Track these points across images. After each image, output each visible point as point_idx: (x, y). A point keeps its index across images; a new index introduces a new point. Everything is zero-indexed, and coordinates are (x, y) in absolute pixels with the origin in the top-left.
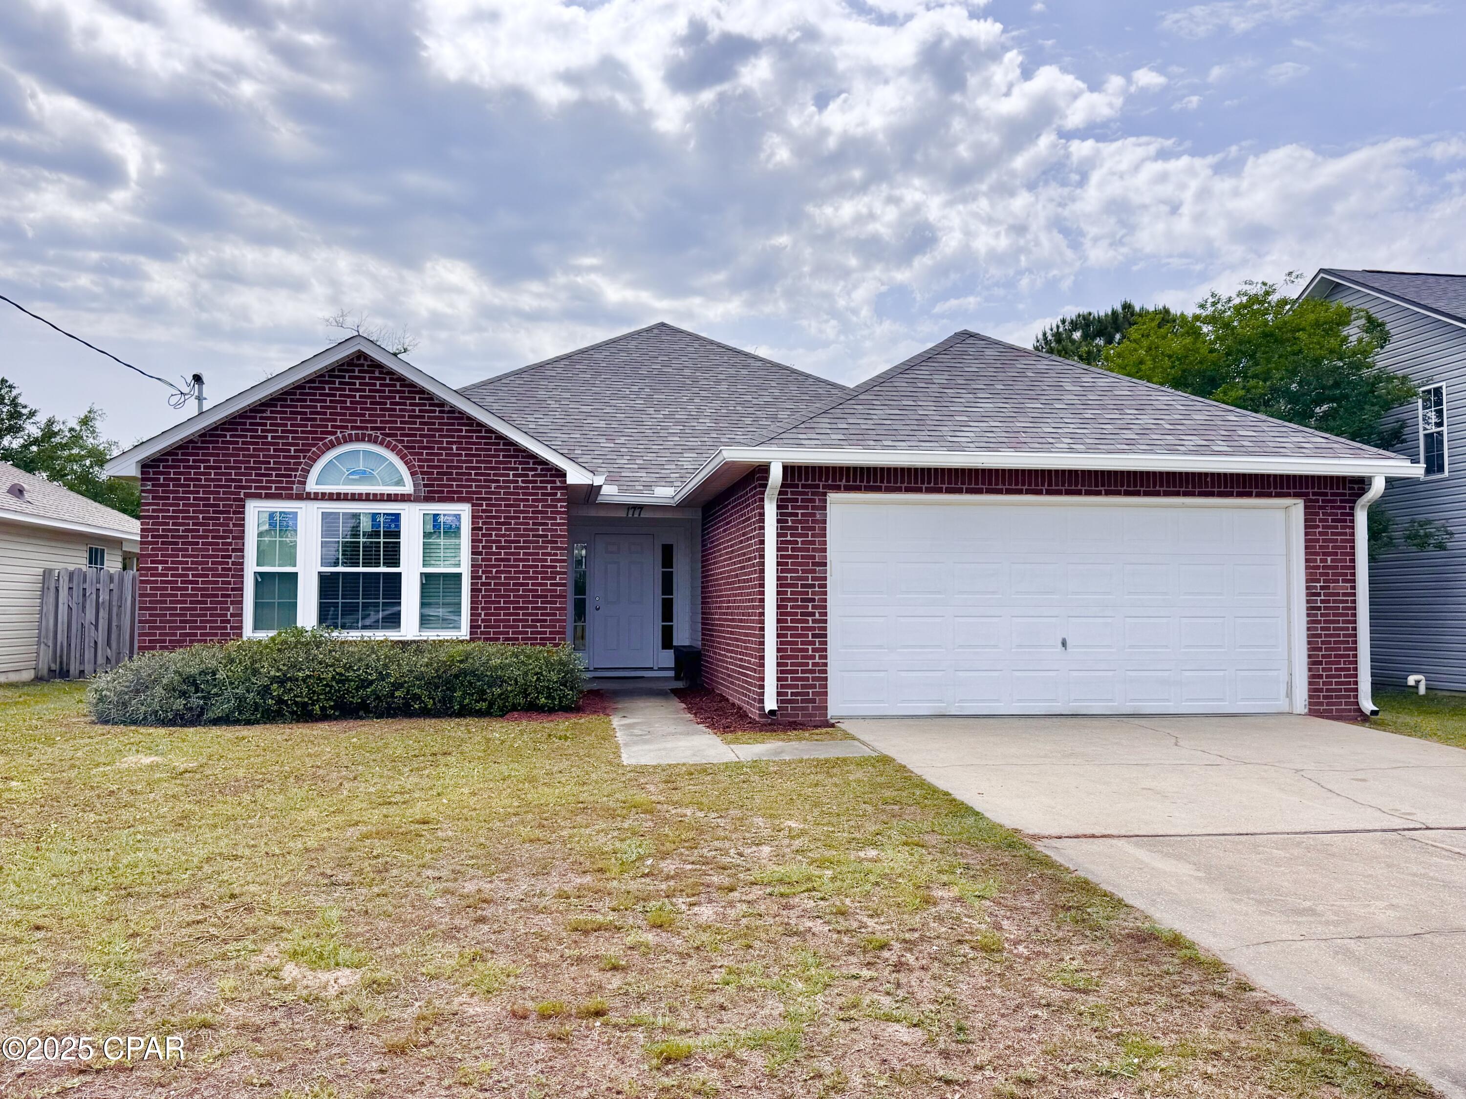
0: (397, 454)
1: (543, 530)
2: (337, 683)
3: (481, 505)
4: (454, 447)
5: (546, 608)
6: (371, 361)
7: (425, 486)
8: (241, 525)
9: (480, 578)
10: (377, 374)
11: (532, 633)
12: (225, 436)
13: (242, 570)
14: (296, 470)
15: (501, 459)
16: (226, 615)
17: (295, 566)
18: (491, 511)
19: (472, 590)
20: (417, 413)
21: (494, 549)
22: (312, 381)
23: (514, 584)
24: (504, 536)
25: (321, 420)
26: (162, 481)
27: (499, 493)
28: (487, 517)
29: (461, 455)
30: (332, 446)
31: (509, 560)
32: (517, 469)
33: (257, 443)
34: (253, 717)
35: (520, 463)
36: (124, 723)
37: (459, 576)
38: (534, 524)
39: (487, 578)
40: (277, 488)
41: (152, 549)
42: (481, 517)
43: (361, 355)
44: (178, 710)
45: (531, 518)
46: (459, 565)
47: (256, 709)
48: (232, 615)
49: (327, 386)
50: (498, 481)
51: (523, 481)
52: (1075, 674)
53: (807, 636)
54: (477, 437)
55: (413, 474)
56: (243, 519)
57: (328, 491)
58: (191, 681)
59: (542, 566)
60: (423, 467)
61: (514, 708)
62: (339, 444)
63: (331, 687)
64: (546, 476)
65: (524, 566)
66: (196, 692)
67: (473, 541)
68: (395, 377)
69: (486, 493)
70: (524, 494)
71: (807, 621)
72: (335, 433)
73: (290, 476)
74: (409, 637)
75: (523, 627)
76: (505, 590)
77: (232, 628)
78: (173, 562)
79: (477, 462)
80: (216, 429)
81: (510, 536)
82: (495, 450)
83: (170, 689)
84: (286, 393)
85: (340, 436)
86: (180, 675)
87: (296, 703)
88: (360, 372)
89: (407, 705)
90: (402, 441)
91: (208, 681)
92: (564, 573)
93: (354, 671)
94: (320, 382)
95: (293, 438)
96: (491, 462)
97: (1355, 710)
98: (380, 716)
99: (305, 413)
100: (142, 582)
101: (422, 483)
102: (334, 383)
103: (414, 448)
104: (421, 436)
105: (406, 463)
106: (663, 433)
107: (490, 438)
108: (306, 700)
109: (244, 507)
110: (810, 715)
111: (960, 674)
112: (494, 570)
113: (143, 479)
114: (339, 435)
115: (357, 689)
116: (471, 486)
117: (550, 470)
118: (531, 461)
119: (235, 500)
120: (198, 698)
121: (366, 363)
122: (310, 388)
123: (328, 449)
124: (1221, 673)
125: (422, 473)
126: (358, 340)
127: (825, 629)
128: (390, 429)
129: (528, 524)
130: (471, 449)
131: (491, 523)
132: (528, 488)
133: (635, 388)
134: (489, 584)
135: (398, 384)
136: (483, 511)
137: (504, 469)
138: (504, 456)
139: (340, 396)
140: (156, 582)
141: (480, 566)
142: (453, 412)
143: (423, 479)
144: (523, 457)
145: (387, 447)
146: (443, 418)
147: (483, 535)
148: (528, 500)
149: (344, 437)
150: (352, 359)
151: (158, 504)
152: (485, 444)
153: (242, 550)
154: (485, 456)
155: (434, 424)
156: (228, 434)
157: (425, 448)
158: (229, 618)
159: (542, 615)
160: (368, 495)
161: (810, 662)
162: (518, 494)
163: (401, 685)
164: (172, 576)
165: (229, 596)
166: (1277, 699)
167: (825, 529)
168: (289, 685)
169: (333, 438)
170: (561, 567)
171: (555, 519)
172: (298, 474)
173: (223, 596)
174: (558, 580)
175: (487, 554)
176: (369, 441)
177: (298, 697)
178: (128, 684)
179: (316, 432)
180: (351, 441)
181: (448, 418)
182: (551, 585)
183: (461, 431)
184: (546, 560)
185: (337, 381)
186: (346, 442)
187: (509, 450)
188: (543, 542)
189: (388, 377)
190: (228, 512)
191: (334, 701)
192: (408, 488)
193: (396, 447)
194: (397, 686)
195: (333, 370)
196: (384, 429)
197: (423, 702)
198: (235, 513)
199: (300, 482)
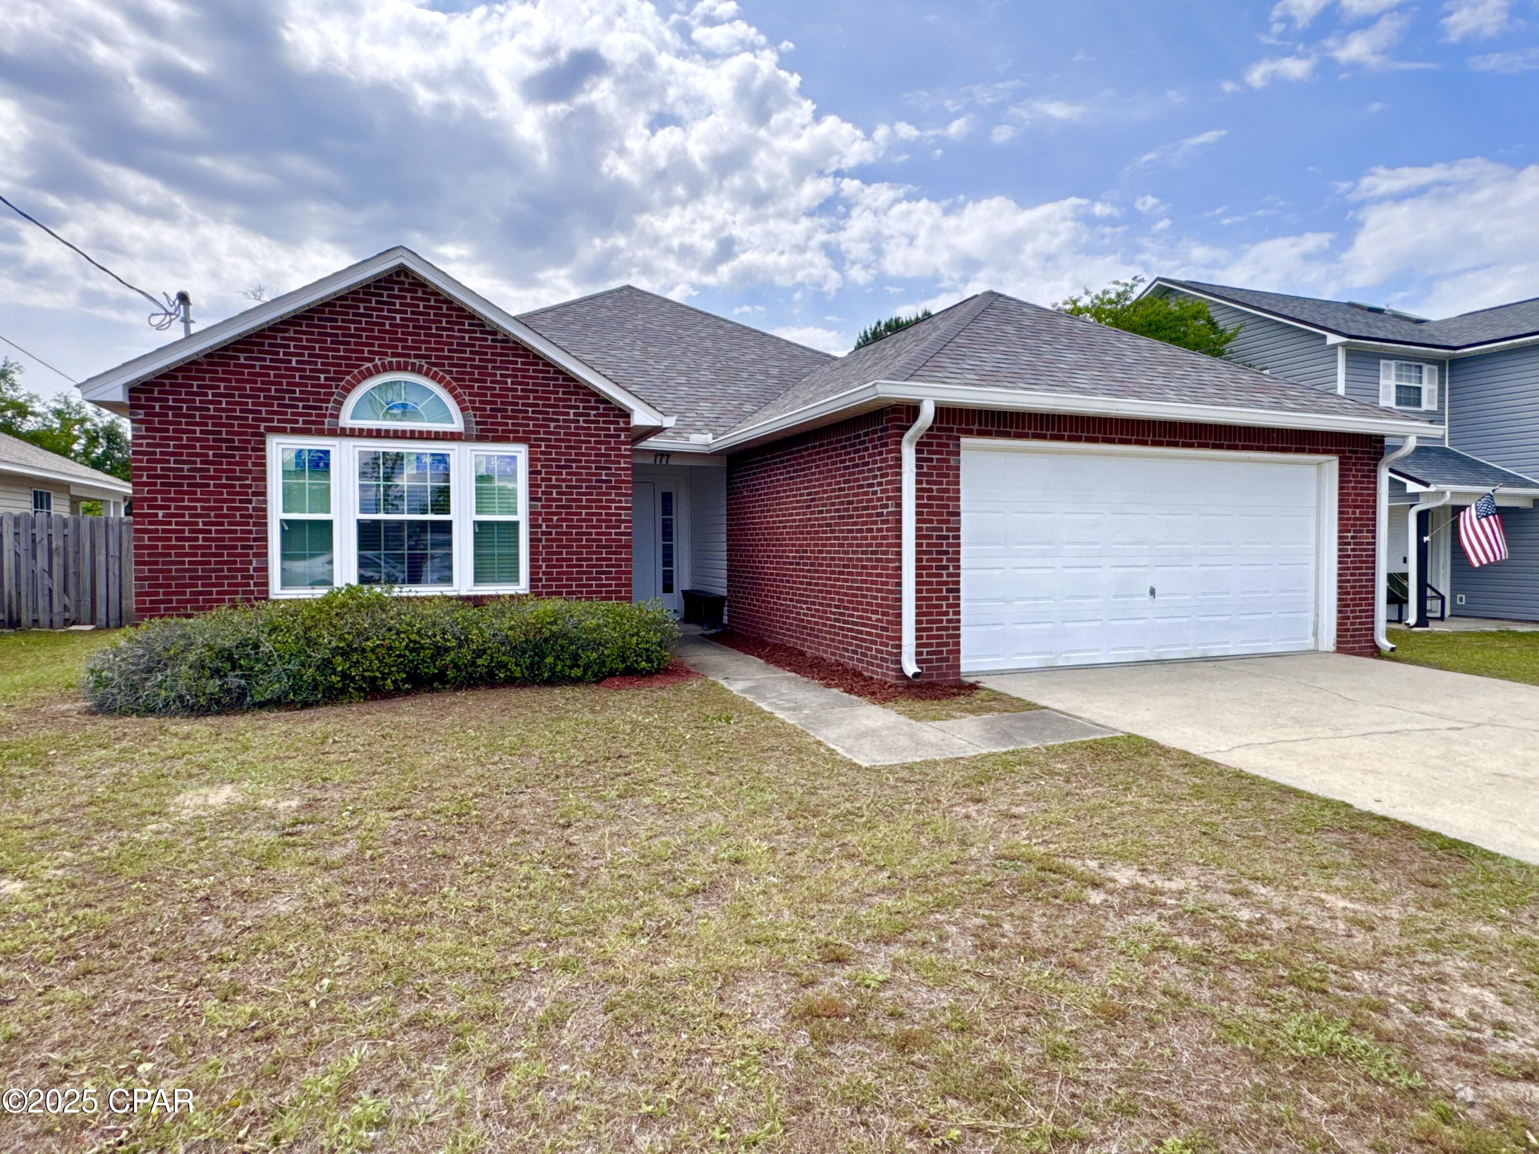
0: (445, 387)
1: (606, 475)
2: (411, 652)
3: (540, 446)
4: (509, 381)
5: (611, 559)
6: (414, 278)
7: (477, 423)
8: (261, 463)
9: (540, 526)
10: (420, 294)
11: (597, 586)
12: (238, 358)
13: (265, 517)
14: (328, 401)
15: (561, 395)
16: (248, 570)
17: (328, 511)
18: (551, 453)
19: (531, 540)
20: (467, 341)
21: (554, 495)
22: (342, 298)
23: (577, 534)
24: (564, 480)
25: (356, 344)
26: (157, 409)
27: (559, 433)
28: (546, 460)
29: (516, 390)
30: (368, 375)
31: (570, 507)
32: (578, 407)
33: (279, 369)
34: (312, 698)
35: (582, 401)
36: (136, 711)
37: (515, 524)
38: (597, 468)
39: (547, 526)
40: (305, 422)
41: (149, 492)
42: (539, 460)
43: (402, 271)
44: (212, 694)
45: (593, 462)
46: (515, 512)
47: (316, 688)
48: (255, 570)
49: (361, 305)
50: (557, 420)
51: (584, 421)
52: (1159, 621)
53: (941, 591)
54: (534, 371)
55: (463, 410)
56: (264, 457)
57: (365, 427)
58: (228, 656)
59: (607, 514)
60: (474, 402)
61: (612, 674)
62: (378, 372)
63: (404, 656)
64: (608, 415)
65: (587, 514)
66: (233, 669)
67: (531, 486)
68: (441, 298)
69: (545, 433)
70: (586, 435)
71: (941, 575)
72: (371, 360)
73: (321, 408)
74: (464, 593)
75: (587, 579)
76: (567, 540)
77: (256, 585)
78: (177, 508)
79: (535, 398)
80: (225, 348)
81: (571, 481)
82: (554, 386)
83: (201, 666)
84: (312, 310)
85: (379, 363)
86: (211, 649)
87: (364, 678)
88: (400, 290)
89: (491, 674)
90: (451, 372)
91: (248, 655)
92: (629, 521)
93: (429, 637)
94: (353, 300)
95: (323, 364)
96: (549, 399)
97: (1371, 647)
98: (458, 688)
99: (337, 335)
100: (137, 531)
101: (474, 420)
102: (370, 301)
103: (464, 380)
104: (472, 366)
105: (455, 397)
106: (672, 383)
107: (549, 372)
108: (378, 674)
109: (264, 443)
110: (945, 675)
111: (1067, 625)
112: (555, 518)
113: (132, 407)
114: (377, 362)
115: (433, 658)
116: (528, 425)
117: (613, 409)
118: (593, 399)
119: (253, 434)
120: (237, 676)
121: (407, 281)
122: (341, 306)
123: (365, 378)
124: (1267, 616)
125: (474, 409)
126: (399, 252)
127: (958, 583)
128: (437, 357)
129: (590, 468)
130: (528, 384)
131: (551, 467)
132: (589, 428)
133: (628, 341)
134: (550, 534)
135: (444, 306)
136: (542, 453)
137: (564, 407)
138: (564, 393)
139: (378, 317)
140: (157, 531)
141: (540, 514)
142: (506, 341)
143: (475, 416)
144: (584, 394)
145: (433, 378)
146: (496, 348)
147: (543, 479)
148: (589, 442)
149: (383, 364)
150: (391, 275)
151: (154, 438)
152: (543, 378)
153: (264, 494)
154: (544, 392)
155: (486, 354)
156: (242, 355)
157: (477, 381)
158: (251, 572)
159: (607, 566)
160: (412, 432)
161: (945, 618)
162: (579, 435)
163: (484, 651)
164: (177, 523)
165: (251, 547)
166: (1306, 638)
167: (958, 476)
168: (355, 657)
169: (370, 365)
170: (626, 515)
171: (619, 463)
172: (330, 405)
173: (243, 547)
174: (622, 530)
175: (547, 500)
176: (413, 371)
177: (367, 670)
178: (135, 660)
179: (350, 358)
180: (392, 369)
181: (502, 348)
182: (616, 534)
183: (516, 363)
184: (610, 508)
185: (374, 299)
186: (385, 370)
187: (569, 386)
188: (607, 488)
189: (432, 298)
190: (246, 449)
191: (406, 672)
192: (457, 425)
193: (443, 378)
194: (480, 653)
195: (368, 286)
196: (429, 357)
197: (509, 670)
198: (253, 449)
199: (331, 415)
